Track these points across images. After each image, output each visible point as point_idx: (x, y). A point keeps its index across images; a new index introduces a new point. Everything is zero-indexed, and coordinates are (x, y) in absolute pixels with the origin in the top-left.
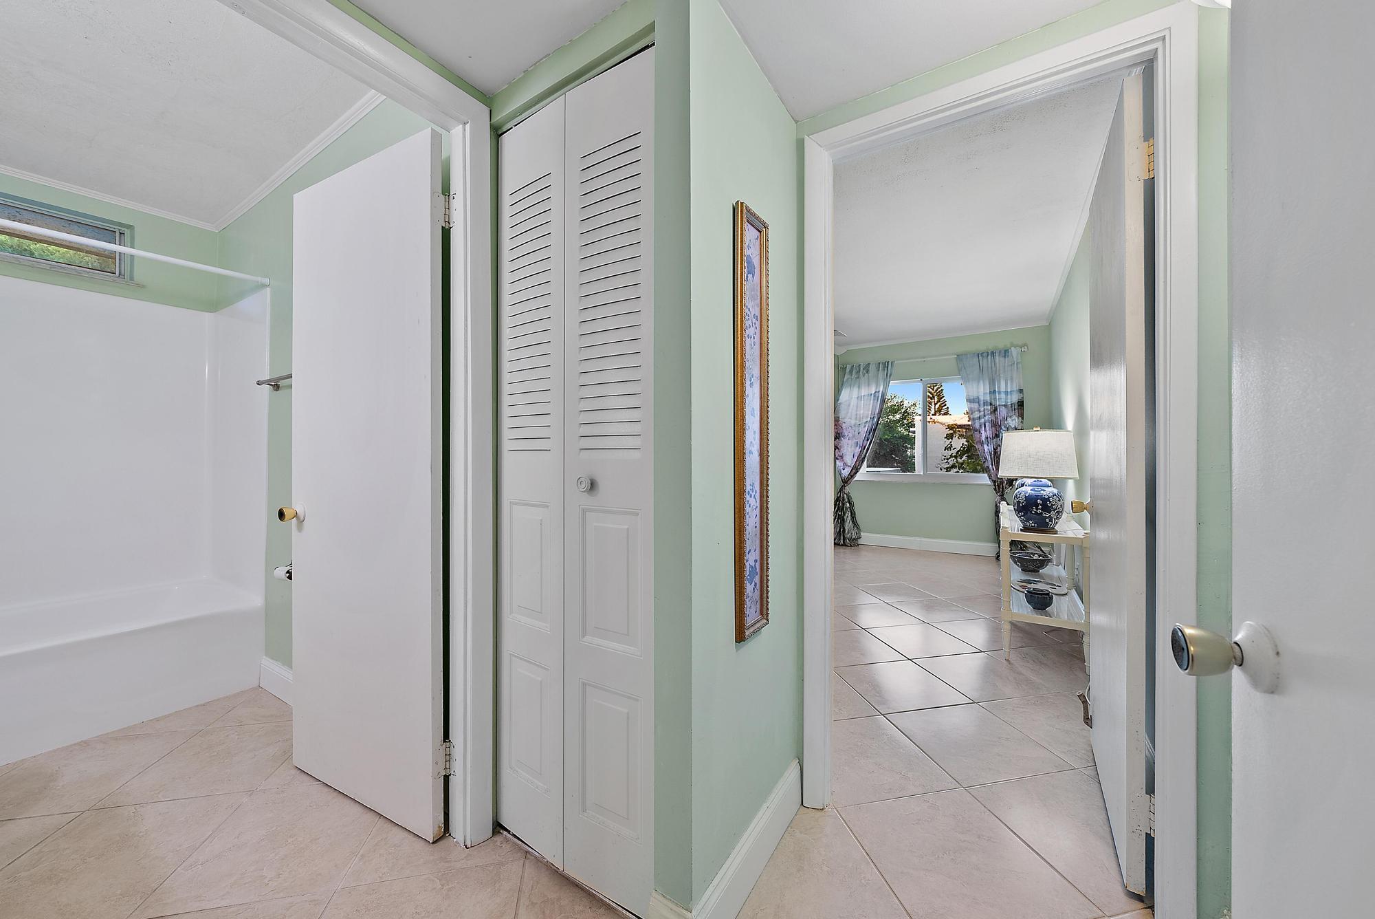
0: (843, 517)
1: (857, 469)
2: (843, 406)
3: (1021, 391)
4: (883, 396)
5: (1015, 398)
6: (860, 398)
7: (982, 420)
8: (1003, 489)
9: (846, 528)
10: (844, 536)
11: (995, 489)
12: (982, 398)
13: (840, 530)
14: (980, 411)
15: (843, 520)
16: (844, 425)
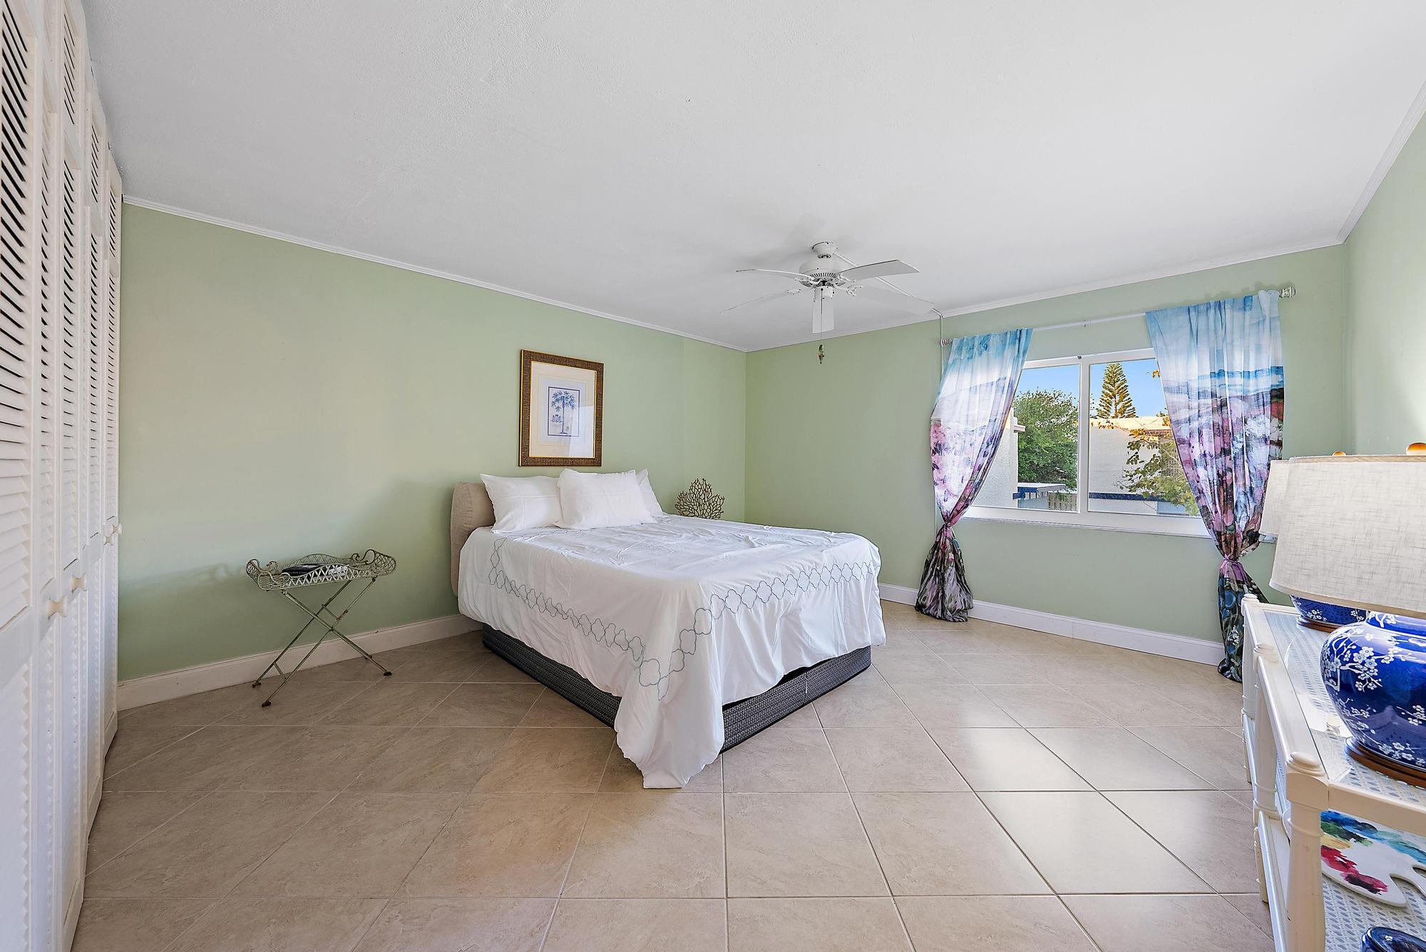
0: (943, 574)
1: (967, 500)
2: (946, 402)
3: (1278, 370)
4: (1011, 385)
5: (1265, 383)
6: (974, 389)
7: (1195, 425)
8: (1236, 547)
9: (947, 592)
10: (943, 605)
11: (1220, 547)
12: (1194, 386)
13: (938, 594)
14: (1189, 408)
15: (943, 579)
16: (948, 433)
